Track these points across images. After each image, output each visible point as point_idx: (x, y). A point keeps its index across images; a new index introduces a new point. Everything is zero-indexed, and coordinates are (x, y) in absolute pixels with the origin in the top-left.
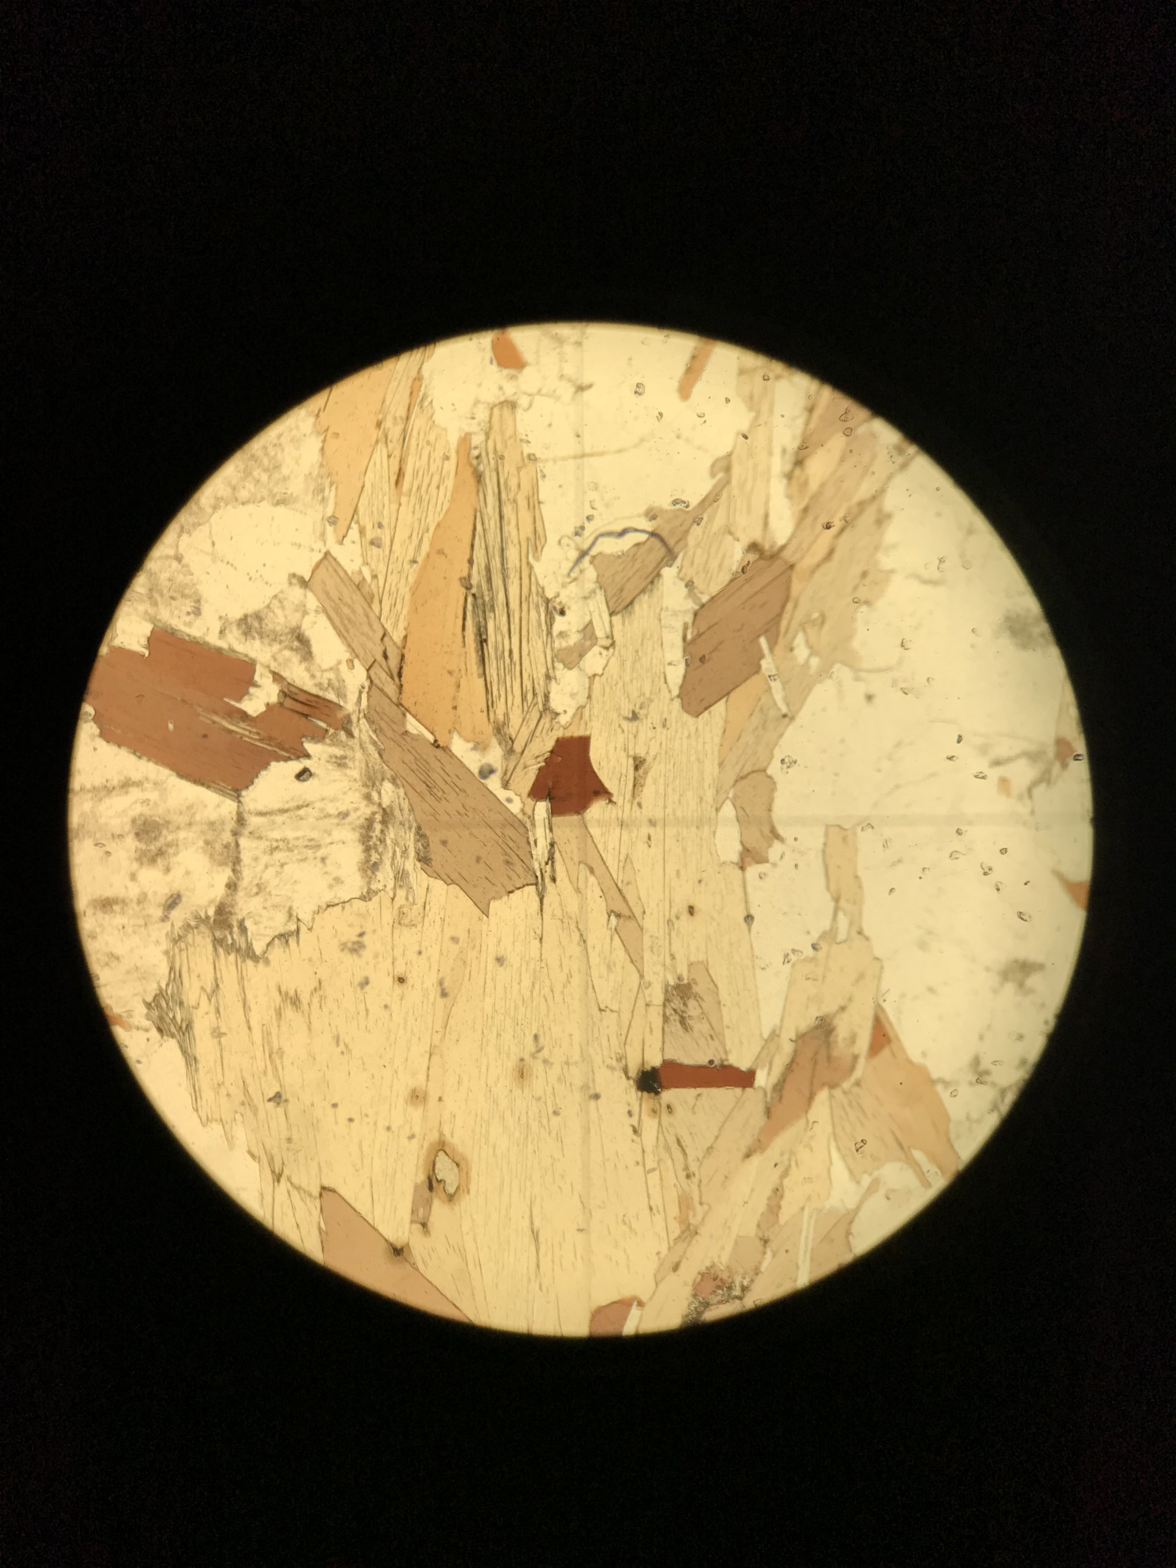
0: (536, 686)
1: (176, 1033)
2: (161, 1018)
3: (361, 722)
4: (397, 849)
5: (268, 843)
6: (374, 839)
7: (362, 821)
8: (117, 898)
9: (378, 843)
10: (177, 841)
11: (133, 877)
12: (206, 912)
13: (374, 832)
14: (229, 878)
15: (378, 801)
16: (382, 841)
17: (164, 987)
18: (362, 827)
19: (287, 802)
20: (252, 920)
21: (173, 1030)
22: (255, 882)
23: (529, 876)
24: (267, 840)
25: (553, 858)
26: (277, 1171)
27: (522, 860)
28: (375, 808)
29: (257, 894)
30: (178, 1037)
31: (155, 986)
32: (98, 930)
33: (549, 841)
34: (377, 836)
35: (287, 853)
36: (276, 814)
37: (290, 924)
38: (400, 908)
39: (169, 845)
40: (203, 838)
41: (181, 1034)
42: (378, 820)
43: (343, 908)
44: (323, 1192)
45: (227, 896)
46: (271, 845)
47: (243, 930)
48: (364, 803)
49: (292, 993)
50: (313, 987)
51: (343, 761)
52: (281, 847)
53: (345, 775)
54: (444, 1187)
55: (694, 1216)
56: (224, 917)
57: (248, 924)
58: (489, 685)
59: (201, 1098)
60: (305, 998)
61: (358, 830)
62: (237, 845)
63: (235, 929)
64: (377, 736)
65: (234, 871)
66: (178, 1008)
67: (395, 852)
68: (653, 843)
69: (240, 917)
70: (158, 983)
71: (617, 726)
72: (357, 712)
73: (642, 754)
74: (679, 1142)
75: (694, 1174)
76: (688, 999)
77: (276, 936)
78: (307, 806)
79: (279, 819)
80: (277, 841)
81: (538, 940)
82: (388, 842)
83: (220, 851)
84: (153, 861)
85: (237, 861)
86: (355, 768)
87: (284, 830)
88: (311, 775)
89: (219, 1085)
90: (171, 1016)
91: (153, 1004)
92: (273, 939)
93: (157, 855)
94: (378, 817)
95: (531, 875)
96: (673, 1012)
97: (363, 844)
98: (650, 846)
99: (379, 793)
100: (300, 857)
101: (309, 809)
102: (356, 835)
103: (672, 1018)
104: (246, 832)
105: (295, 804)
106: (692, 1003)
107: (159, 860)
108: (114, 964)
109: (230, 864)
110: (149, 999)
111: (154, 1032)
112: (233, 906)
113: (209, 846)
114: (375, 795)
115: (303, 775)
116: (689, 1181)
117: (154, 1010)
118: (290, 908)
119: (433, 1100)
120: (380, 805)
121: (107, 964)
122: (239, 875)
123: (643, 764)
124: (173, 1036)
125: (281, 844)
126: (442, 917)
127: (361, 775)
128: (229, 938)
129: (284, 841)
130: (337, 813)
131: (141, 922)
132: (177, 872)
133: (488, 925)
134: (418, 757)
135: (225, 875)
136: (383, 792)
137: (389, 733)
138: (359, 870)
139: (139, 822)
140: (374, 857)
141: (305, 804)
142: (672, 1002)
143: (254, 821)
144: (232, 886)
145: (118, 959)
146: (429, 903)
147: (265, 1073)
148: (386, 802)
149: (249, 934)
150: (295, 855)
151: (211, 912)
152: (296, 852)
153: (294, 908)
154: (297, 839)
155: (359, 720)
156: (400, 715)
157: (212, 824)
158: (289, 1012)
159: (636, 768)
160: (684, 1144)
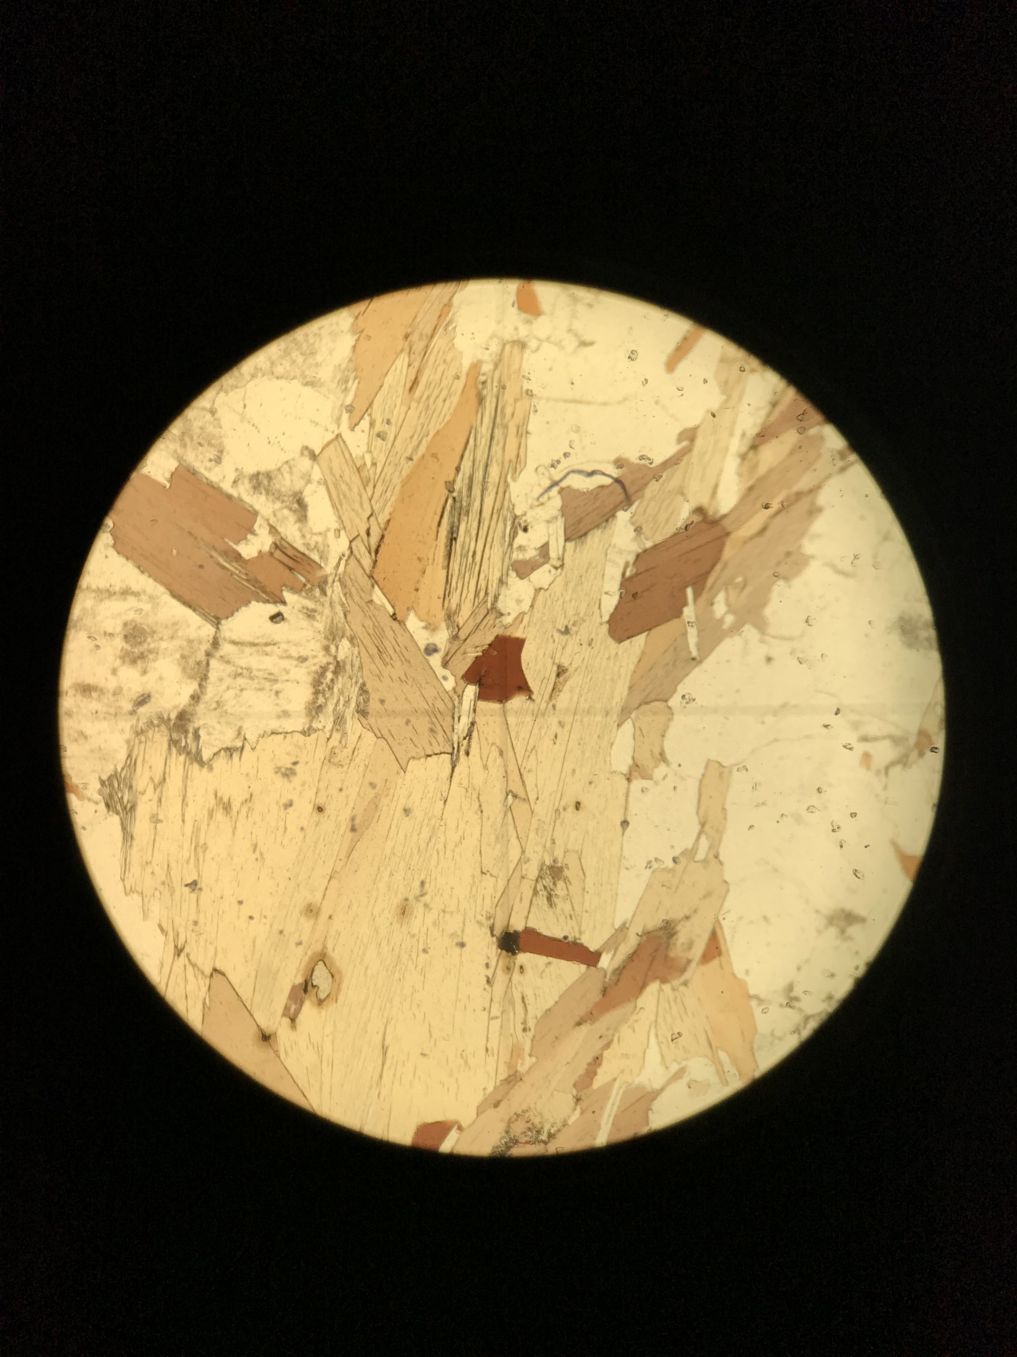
0: (490, 586)
1: (121, 811)
2: (111, 796)
3: (335, 584)
4: (342, 698)
5: (234, 669)
6: (324, 686)
7: (317, 668)
8: (97, 687)
9: (327, 689)
10: (158, 649)
11: (114, 672)
12: (169, 715)
13: (325, 679)
14: (194, 691)
15: (334, 654)
16: (331, 688)
17: (119, 770)
18: (316, 672)
19: (258, 638)
20: (206, 730)
21: (119, 807)
22: (216, 699)
23: (447, 745)
24: (234, 666)
25: (471, 735)
26: (179, 947)
27: (444, 731)
28: (331, 660)
29: (215, 709)
30: (122, 814)
31: (112, 767)
32: (75, 710)
33: (471, 720)
34: (327, 683)
35: (248, 681)
36: (246, 646)
37: (237, 741)
38: (333, 748)
39: (150, 651)
40: (181, 652)
41: (125, 813)
42: (331, 670)
43: (285, 737)
44: (214, 973)
45: (190, 705)
46: (236, 671)
47: (197, 737)
48: (323, 653)
49: (225, 800)
50: (244, 798)
51: (313, 614)
52: (244, 674)
53: (312, 626)
54: (316, 993)
55: (522, 1064)
56: (183, 722)
57: (202, 733)
58: (450, 577)
59: (129, 870)
60: (236, 806)
61: (312, 674)
62: (208, 664)
63: (190, 735)
64: (346, 599)
65: (200, 685)
66: (127, 791)
67: (339, 700)
68: (558, 742)
69: (196, 725)
70: (115, 766)
71: (550, 635)
72: (334, 575)
73: (566, 665)
74: (523, 998)
75: (530, 1030)
76: (559, 880)
77: (223, 749)
78: (274, 644)
79: (248, 650)
80: (242, 668)
81: (443, 801)
82: (336, 690)
83: (193, 666)
84: (134, 662)
85: (204, 678)
86: (321, 622)
87: (249, 659)
88: (283, 619)
89: (147, 863)
90: (120, 795)
91: (107, 783)
92: (220, 751)
93: (139, 657)
94: (332, 667)
95: (450, 746)
96: (543, 888)
97: (314, 687)
98: (555, 743)
99: (337, 648)
100: (258, 686)
101: (275, 648)
102: (309, 679)
103: (541, 893)
104: (218, 654)
105: (264, 641)
106: (561, 884)
107: (139, 662)
108: (82, 741)
109: (198, 679)
110: (105, 777)
111: (102, 806)
112: (192, 715)
113: (184, 660)
114: (333, 649)
115: (277, 618)
116: (524, 1034)
117: (107, 787)
118: (241, 728)
119: (323, 917)
120: (335, 657)
121: (76, 740)
122: (204, 690)
123: (565, 673)
124: (117, 813)
125: (245, 671)
126: (367, 764)
127: (325, 629)
128: (183, 741)
129: (248, 670)
130: (297, 656)
131: (112, 711)
132: (152, 676)
133: (404, 780)
134: (376, 624)
135: (192, 687)
136: (340, 647)
137: (357, 599)
138: (305, 708)
139: (129, 627)
140: (321, 700)
141: (272, 642)
142: (544, 879)
143: (226, 649)
144: (195, 698)
145: (86, 737)
146: (359, 749)
147: (188, 862)
148: (341, 656)
149: (201, 742)
150: (255, 684)
151: (173, 716)
152: (256, 681)
153: (244, 728)
154: (259, 670)
155: (334, 582)
156: (369, 586)
157: (190, 642)
158: (220, 815)
159: (558, 675)
160: (527, 1002)
